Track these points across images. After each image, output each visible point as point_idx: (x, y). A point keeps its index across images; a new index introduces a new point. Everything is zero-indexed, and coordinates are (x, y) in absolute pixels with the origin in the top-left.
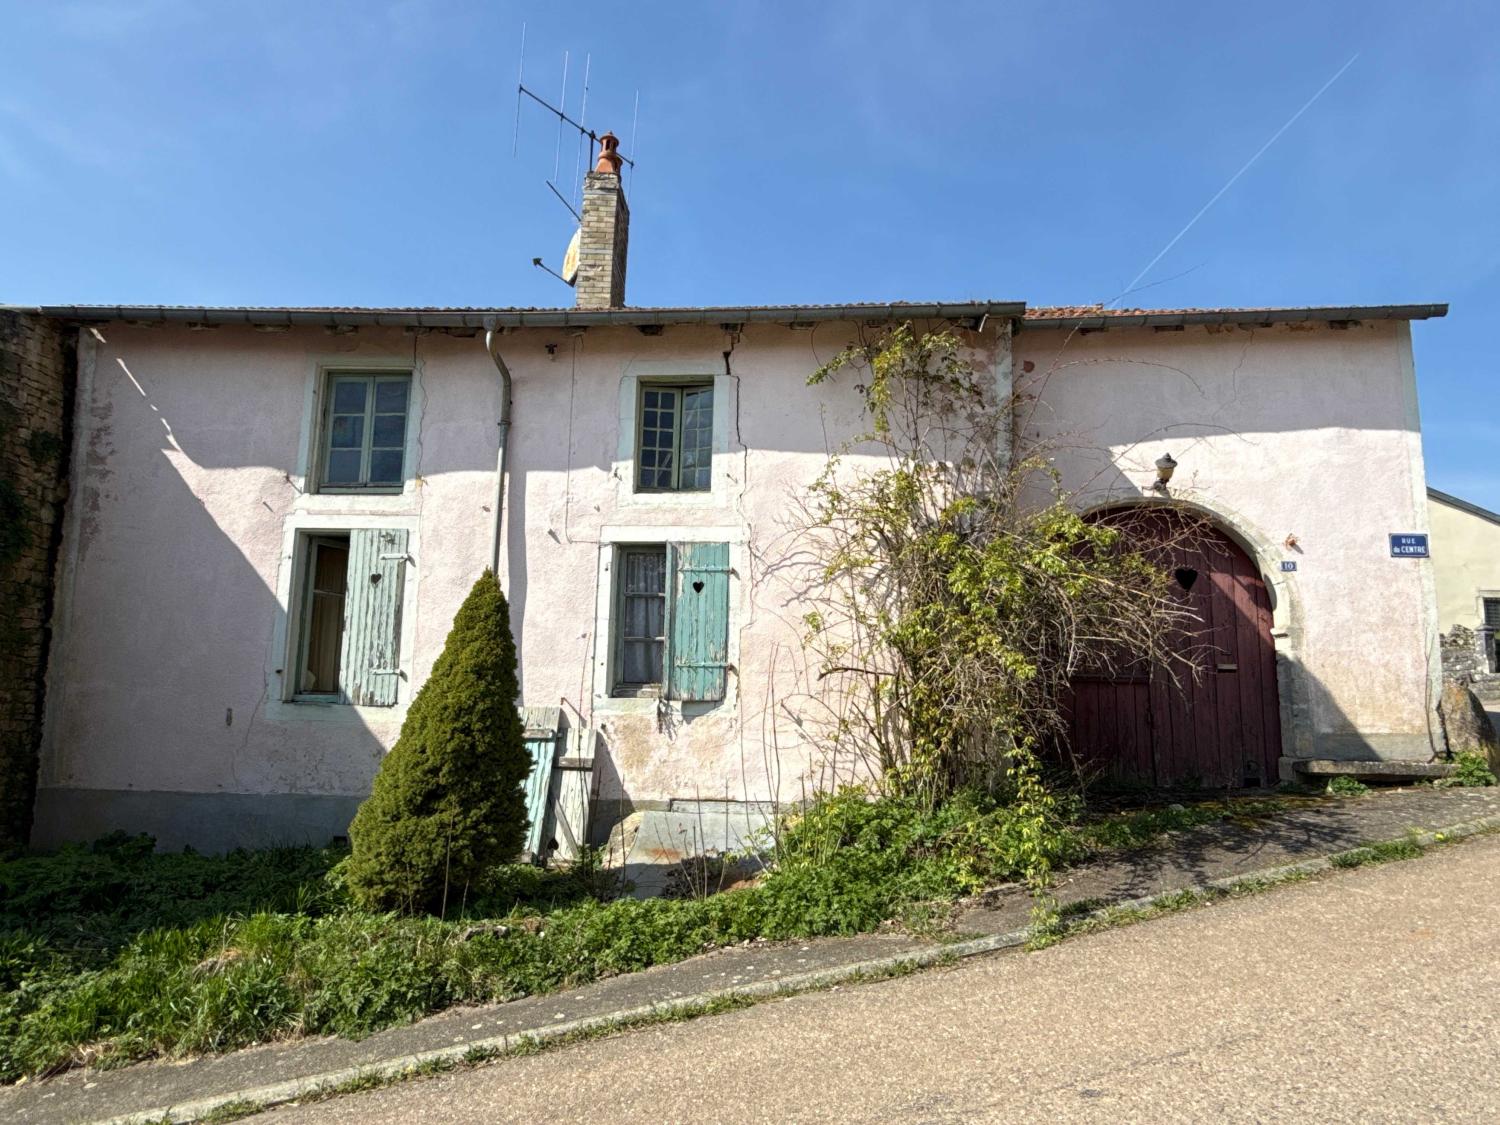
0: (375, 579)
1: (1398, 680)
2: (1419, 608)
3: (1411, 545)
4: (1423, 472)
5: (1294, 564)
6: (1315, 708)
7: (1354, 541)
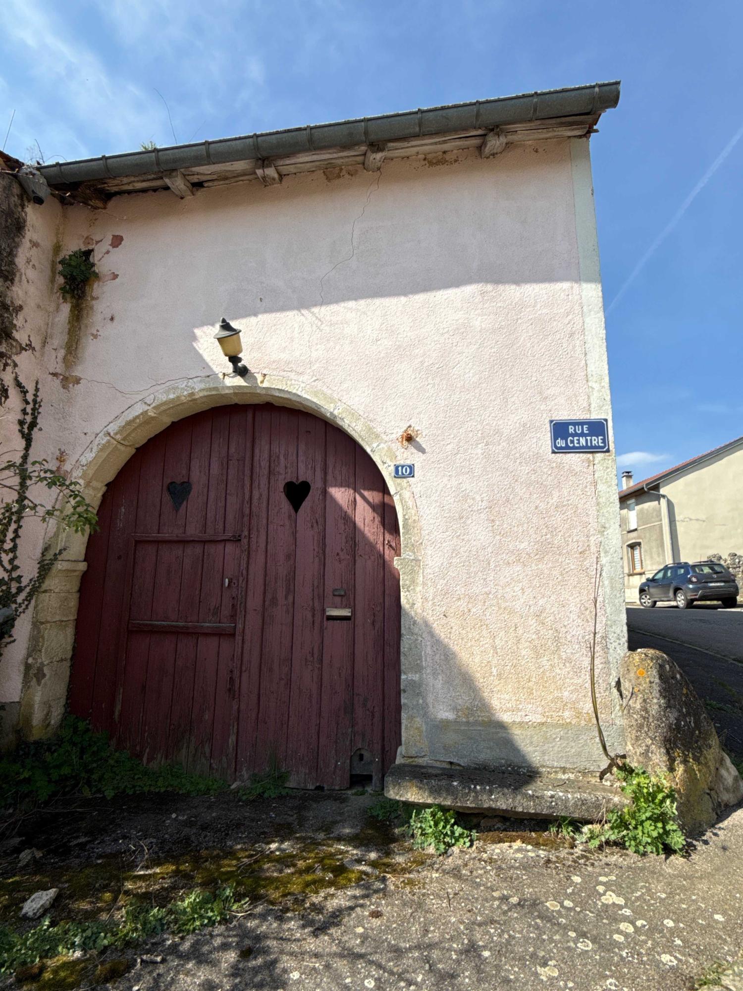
1: (557, 639)
2: (594, 525)
3: (583, 434)
4: (603, 333)
5: (411, 467)
6: (430, 680)
7: (498, 432)
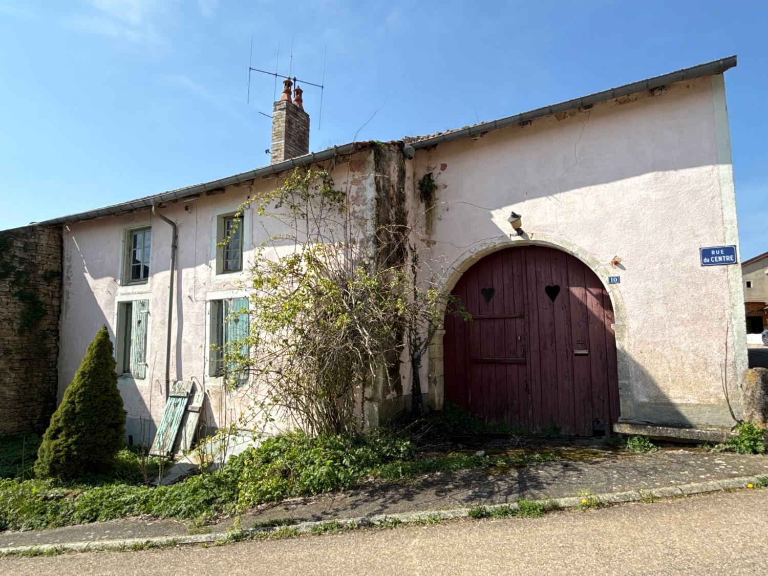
0: (139, 322)
3: (720, 255)
5: (618, 278)
7: (668, 256)
